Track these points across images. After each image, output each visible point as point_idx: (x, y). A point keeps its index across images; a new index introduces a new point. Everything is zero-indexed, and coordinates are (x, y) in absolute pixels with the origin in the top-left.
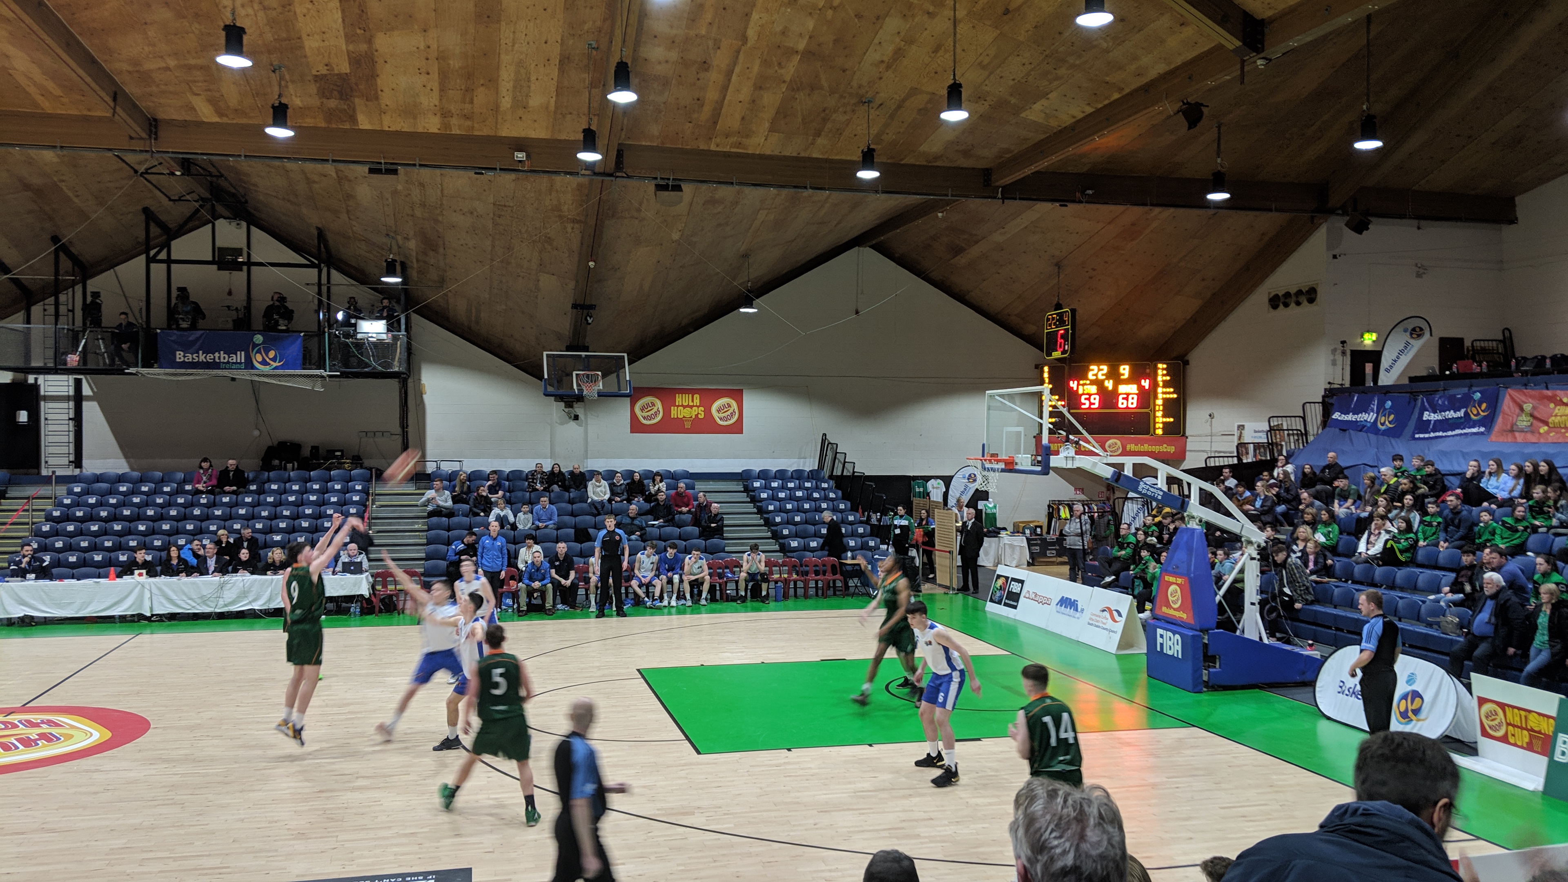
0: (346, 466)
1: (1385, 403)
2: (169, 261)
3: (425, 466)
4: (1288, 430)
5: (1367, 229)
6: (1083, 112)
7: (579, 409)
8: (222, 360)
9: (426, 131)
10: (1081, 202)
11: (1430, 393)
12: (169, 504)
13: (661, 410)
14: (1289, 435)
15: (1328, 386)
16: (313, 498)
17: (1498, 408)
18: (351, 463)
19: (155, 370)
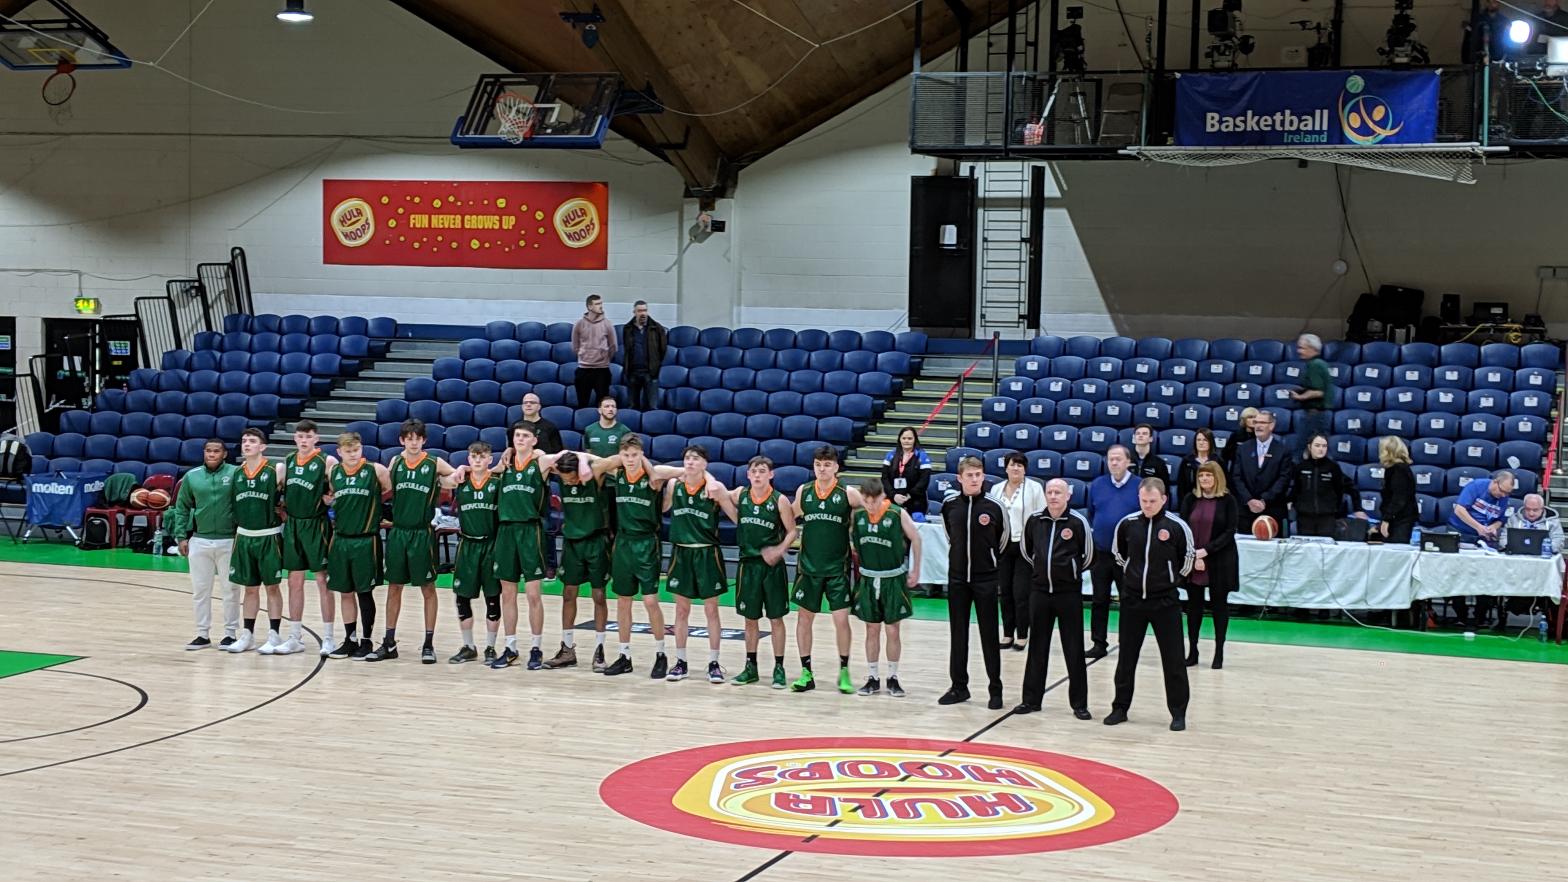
0: (1512, 335)
8: (1287, 127)
12: (1184, 399)
16: (1446, 398)
18: (1522, 331)
19: (1170, 149)
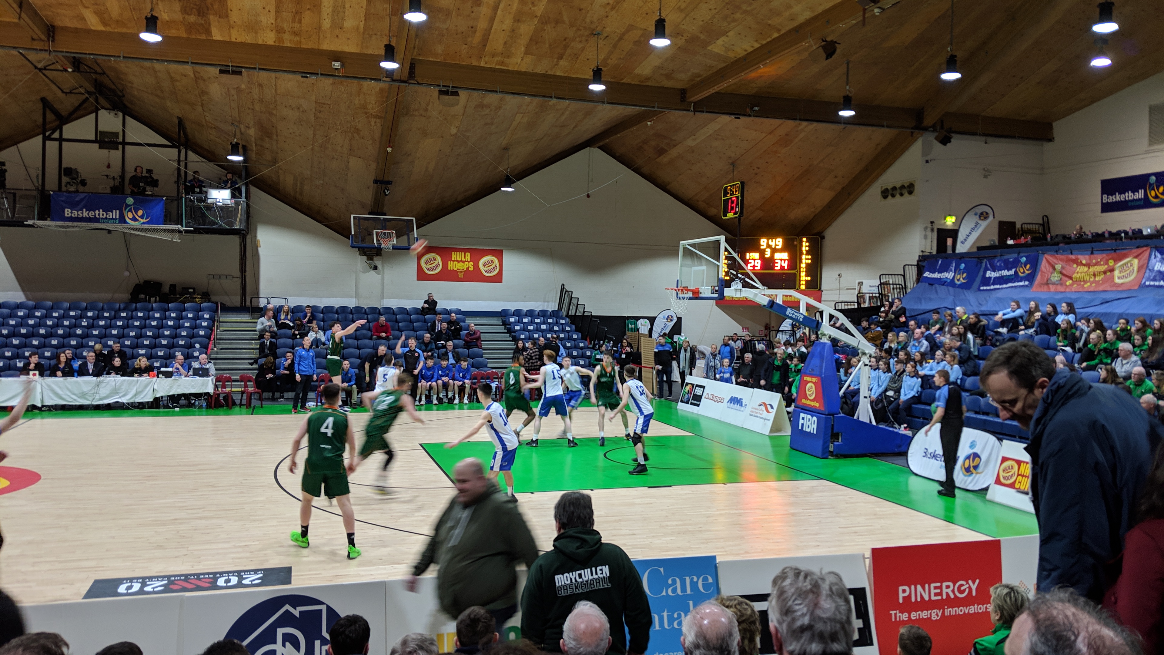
0: (197, 300)
1: (960, 265)
2: (61, 140)
3: (258, 302)
4: (893, 284)
5: (950, 142)
6: (753, 47)
7: (377, 262)
8: (101, 216)
9: (264, 43)
10: (750, 116)
11: (991, 258)
12: (57, 326)
13: (441, 263)
14: (893, 289)
15: (921, 254)
16: (171, 323)
17: (1037, 270)
18: (201, 298)
19: (48, 223)
